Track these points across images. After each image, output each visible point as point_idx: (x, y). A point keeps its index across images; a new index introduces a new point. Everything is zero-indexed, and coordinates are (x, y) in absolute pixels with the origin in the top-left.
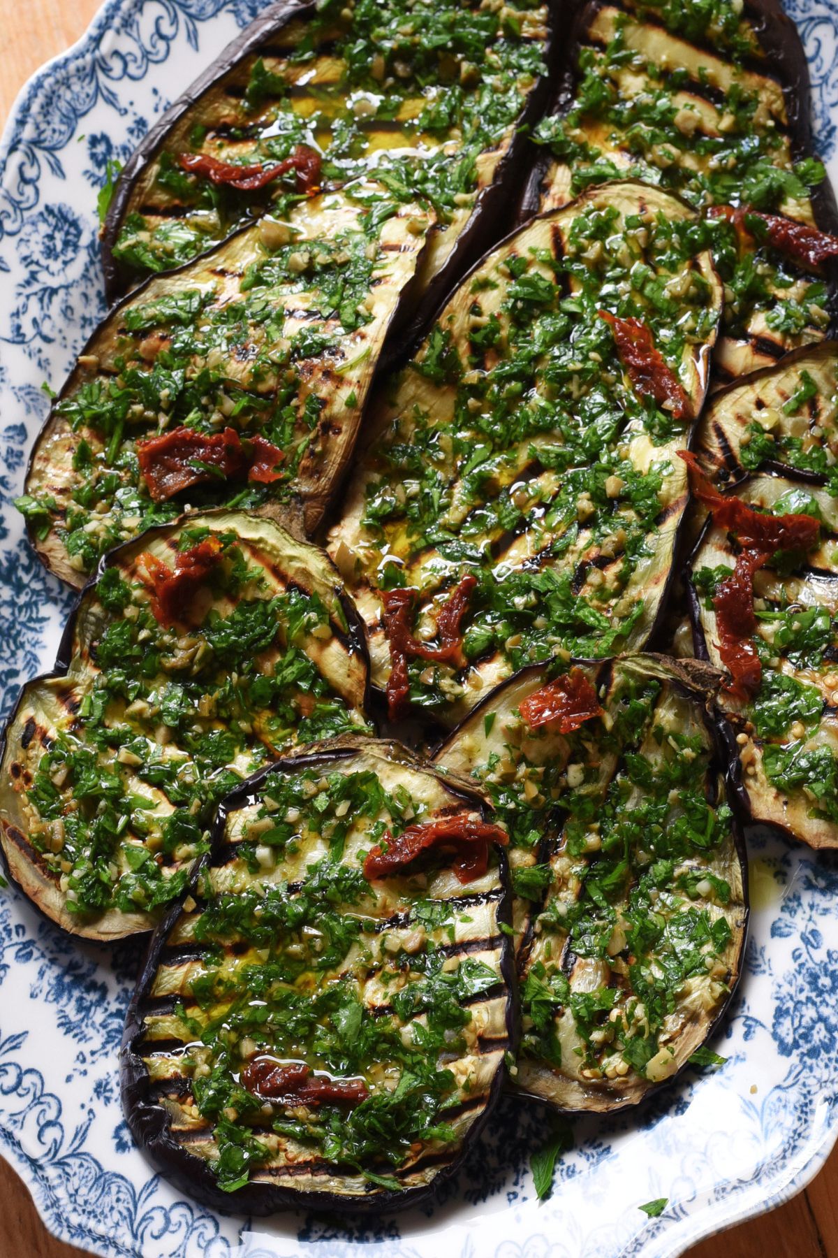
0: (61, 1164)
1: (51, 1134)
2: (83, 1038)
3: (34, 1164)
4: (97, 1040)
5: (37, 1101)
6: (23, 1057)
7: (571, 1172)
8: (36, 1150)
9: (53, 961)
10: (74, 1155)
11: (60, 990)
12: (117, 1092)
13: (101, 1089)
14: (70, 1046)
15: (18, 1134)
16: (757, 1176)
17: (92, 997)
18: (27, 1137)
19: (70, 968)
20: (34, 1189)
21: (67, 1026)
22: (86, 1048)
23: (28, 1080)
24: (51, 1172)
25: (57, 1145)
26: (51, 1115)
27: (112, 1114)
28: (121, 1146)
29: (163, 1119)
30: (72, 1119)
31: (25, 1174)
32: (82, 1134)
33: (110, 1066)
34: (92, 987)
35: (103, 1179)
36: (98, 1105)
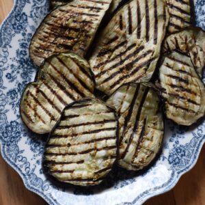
0: (29, 175)
1: (28, 169)
2: (35, 152)
3: (24, 175)
4: (38, 153)
5: (25, 163)
6: (23, 155)
7: (127, 184)
8: (24, 172)
9: (30, 137)
10: (32, 174)
11: (31, 143)
12: (41, 163)
13: (38, 162)
14: (32, 153)
15: (21, 169)
16: (163, 186)
17: (37, 144)
18: (23, 170)
19: (33, 139)
20: (24, 180)
21: (32, 149)
22: (36, 154)
23: (24, 159)
24: (27, 177)
25: (28, 172)
26: (28, 166)
27: (39, 167)
28: (41, 173)
29: (49, 169)
30: (32, 167)
31: (22, 176)
32: (33, 170)
33: (40, 158)
34: (37, 143)
35: (37, 179)
36: (37, 165)
